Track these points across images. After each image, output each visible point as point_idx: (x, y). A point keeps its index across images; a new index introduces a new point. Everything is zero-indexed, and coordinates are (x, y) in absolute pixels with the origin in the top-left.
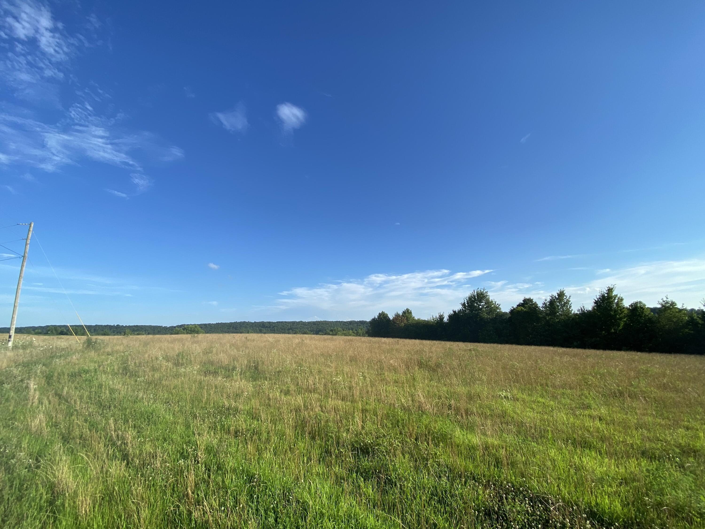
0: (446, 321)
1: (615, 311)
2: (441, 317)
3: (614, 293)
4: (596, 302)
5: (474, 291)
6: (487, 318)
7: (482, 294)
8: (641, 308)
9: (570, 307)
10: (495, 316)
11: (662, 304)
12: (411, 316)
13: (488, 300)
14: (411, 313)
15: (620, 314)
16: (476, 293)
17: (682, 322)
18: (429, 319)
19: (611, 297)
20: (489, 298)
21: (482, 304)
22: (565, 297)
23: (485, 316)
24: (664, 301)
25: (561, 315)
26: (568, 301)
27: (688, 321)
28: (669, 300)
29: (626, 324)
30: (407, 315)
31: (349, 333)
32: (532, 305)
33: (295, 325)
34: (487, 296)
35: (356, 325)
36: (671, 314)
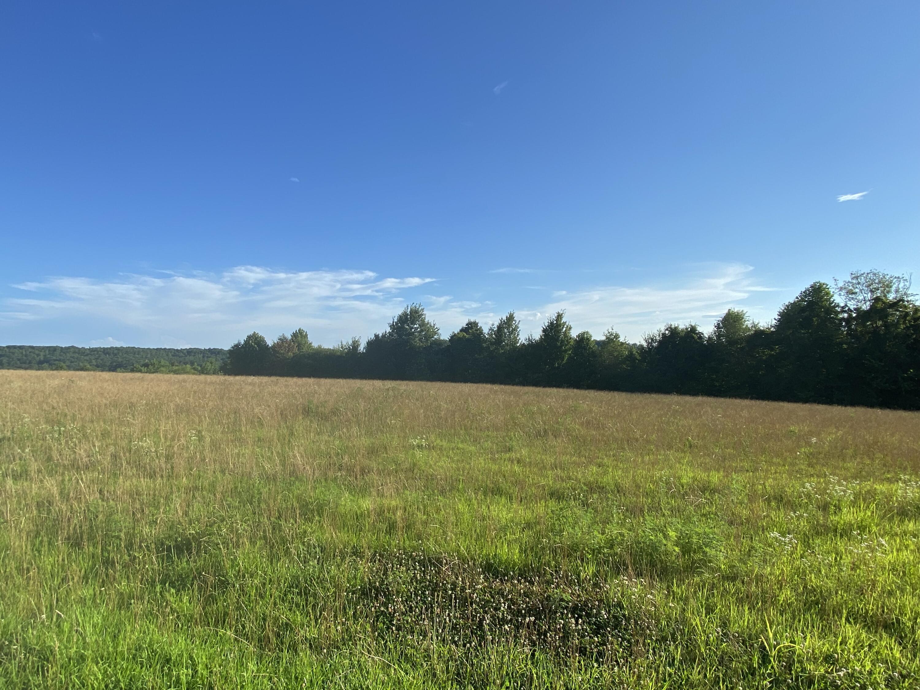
0: (362, 349)
1: (562, 341)
2: (355, 345)
3: (564, 320)
4: (544, 331)
5: (407, 307)
6: (420, 347)
7: (416, 312)
8: (588, 339)
9: (518, 335)
10: (429, 344)
11: (606, 336)
12: (306, 342)
13: (423, 321)
14: (306, 335)
15: (566, 345)
16: (409, 310)
17: (621, 356)
18: (336, 346)
19: (560, 325)
20: (425, 318)
21: (415, 326)
22: (514, 322)
23: (417, 343)
24: (609, 333)
25: (507, 344)
26: (517, 327)
27: (627, 356)
28: (614, 331)
29: (570, 358)
30: (300, 339)
31: (183, 369)
32: (477, 330)
33: (58, 352)
34: (422, 315)
35: (201, 356)
36: (613, 348)
